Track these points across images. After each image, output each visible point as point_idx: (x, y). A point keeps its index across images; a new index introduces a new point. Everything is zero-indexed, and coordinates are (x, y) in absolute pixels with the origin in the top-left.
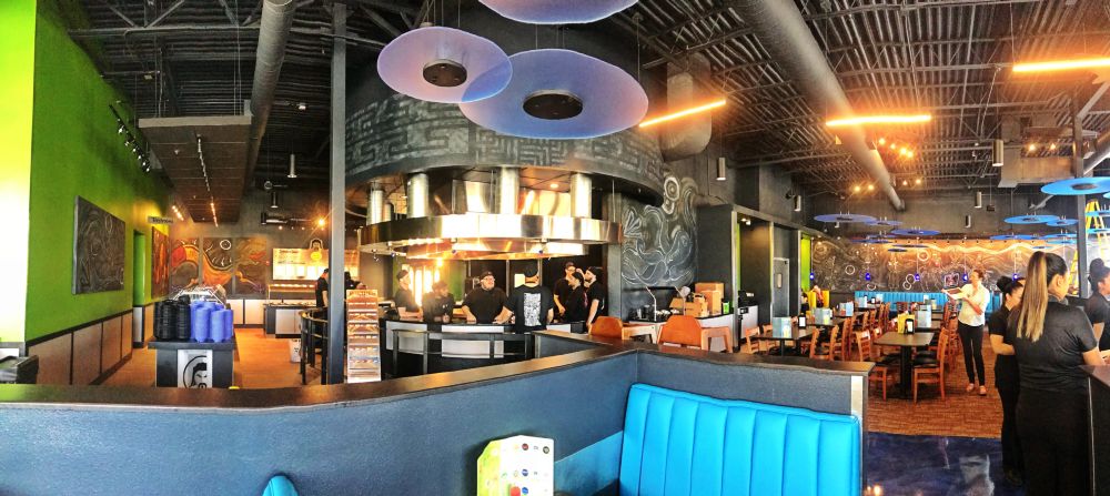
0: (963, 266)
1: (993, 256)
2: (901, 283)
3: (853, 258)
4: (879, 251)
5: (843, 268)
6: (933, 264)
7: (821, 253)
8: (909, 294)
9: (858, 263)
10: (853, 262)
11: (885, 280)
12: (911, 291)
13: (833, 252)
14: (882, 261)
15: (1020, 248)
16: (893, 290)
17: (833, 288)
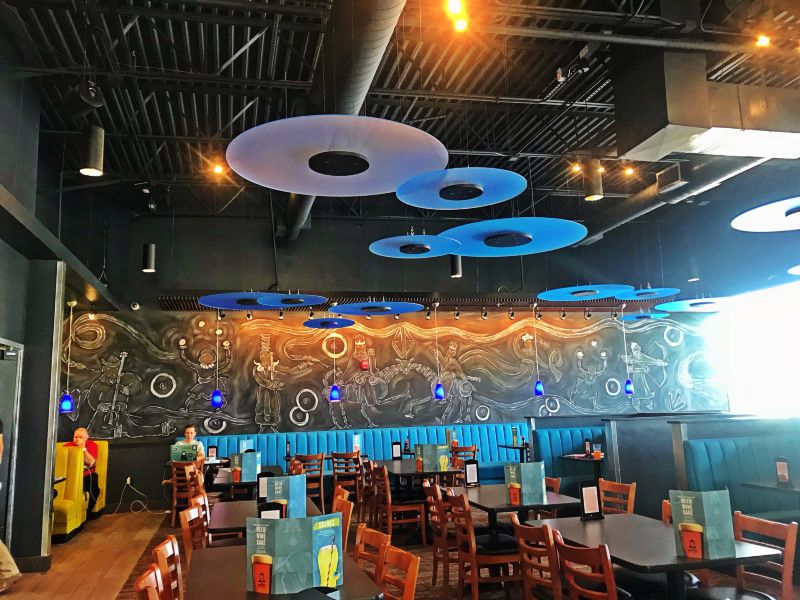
0: (419, 367)
1: (479, 346)
2: (285, 413)
3: (172, 357)
4: (232, 339)
5: (147, 380)
6: (360, 367)
7: (87, 345)
8: (304, 435)
9: (183, 370)
10: (170, 367)
11: (248, 406)
12: (307, 428)
13: (120, 341)
14: (240, 360)
15: (528, 330)
16: (267, 430)
17: (119, 432)
